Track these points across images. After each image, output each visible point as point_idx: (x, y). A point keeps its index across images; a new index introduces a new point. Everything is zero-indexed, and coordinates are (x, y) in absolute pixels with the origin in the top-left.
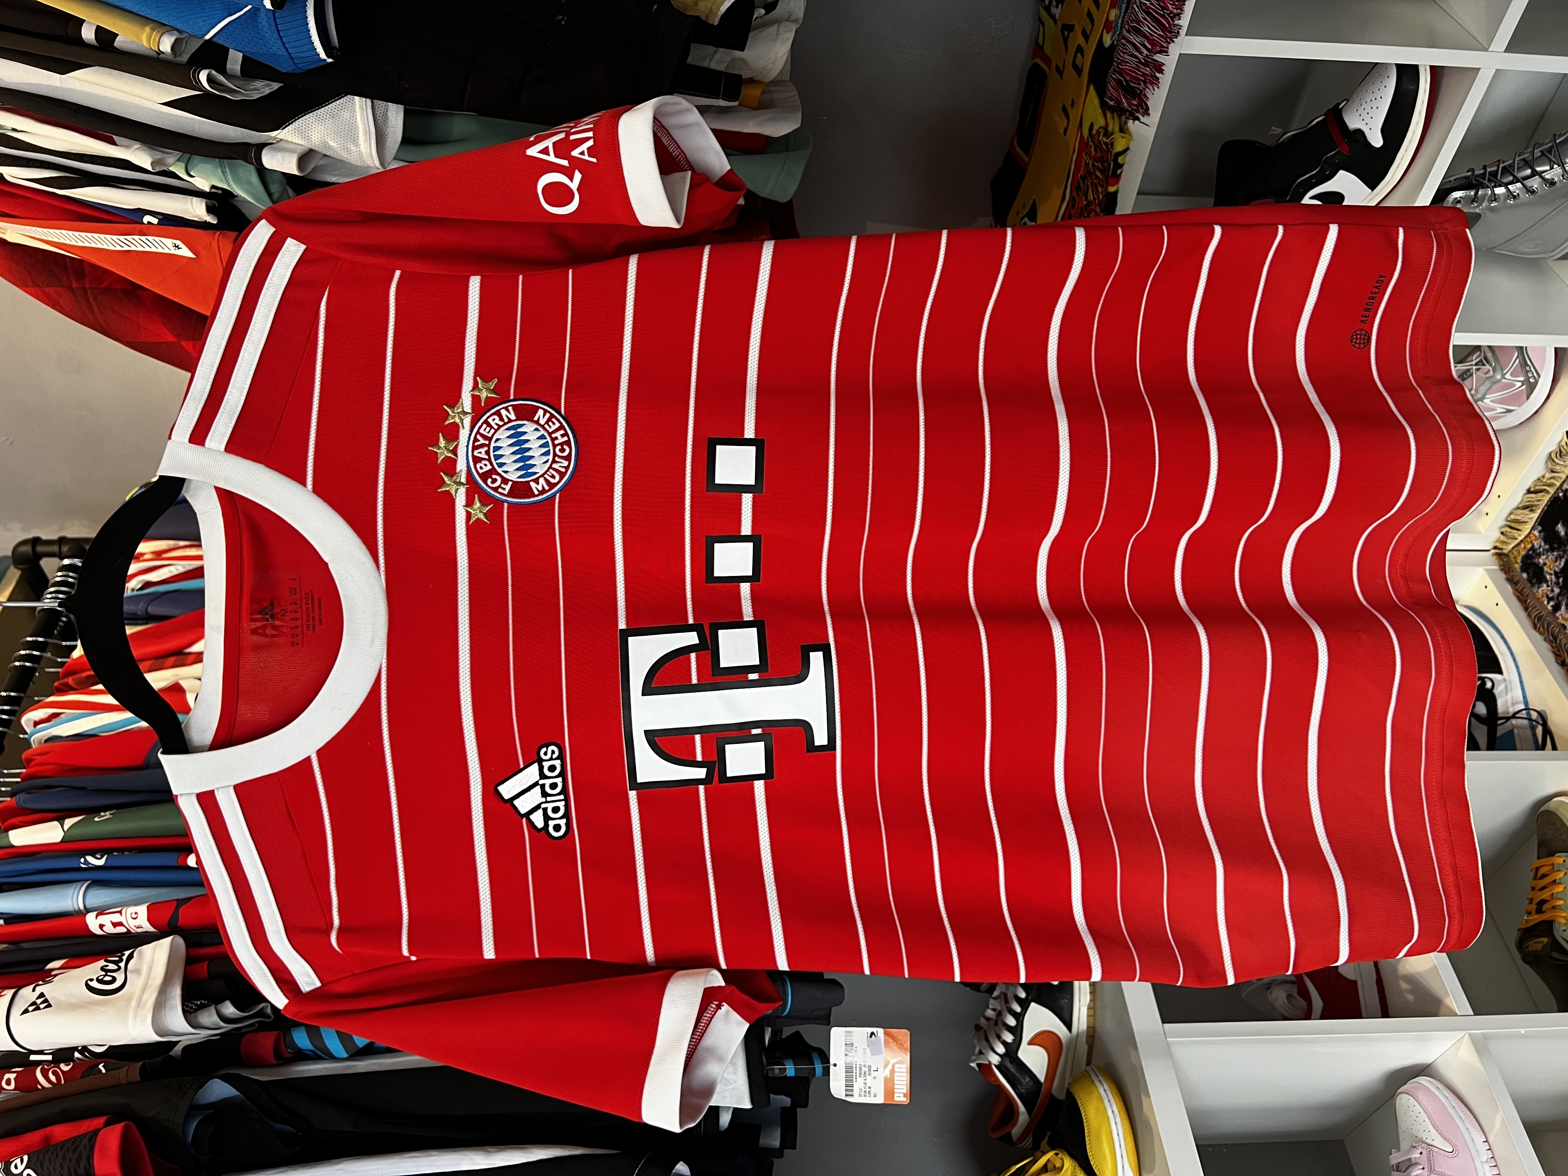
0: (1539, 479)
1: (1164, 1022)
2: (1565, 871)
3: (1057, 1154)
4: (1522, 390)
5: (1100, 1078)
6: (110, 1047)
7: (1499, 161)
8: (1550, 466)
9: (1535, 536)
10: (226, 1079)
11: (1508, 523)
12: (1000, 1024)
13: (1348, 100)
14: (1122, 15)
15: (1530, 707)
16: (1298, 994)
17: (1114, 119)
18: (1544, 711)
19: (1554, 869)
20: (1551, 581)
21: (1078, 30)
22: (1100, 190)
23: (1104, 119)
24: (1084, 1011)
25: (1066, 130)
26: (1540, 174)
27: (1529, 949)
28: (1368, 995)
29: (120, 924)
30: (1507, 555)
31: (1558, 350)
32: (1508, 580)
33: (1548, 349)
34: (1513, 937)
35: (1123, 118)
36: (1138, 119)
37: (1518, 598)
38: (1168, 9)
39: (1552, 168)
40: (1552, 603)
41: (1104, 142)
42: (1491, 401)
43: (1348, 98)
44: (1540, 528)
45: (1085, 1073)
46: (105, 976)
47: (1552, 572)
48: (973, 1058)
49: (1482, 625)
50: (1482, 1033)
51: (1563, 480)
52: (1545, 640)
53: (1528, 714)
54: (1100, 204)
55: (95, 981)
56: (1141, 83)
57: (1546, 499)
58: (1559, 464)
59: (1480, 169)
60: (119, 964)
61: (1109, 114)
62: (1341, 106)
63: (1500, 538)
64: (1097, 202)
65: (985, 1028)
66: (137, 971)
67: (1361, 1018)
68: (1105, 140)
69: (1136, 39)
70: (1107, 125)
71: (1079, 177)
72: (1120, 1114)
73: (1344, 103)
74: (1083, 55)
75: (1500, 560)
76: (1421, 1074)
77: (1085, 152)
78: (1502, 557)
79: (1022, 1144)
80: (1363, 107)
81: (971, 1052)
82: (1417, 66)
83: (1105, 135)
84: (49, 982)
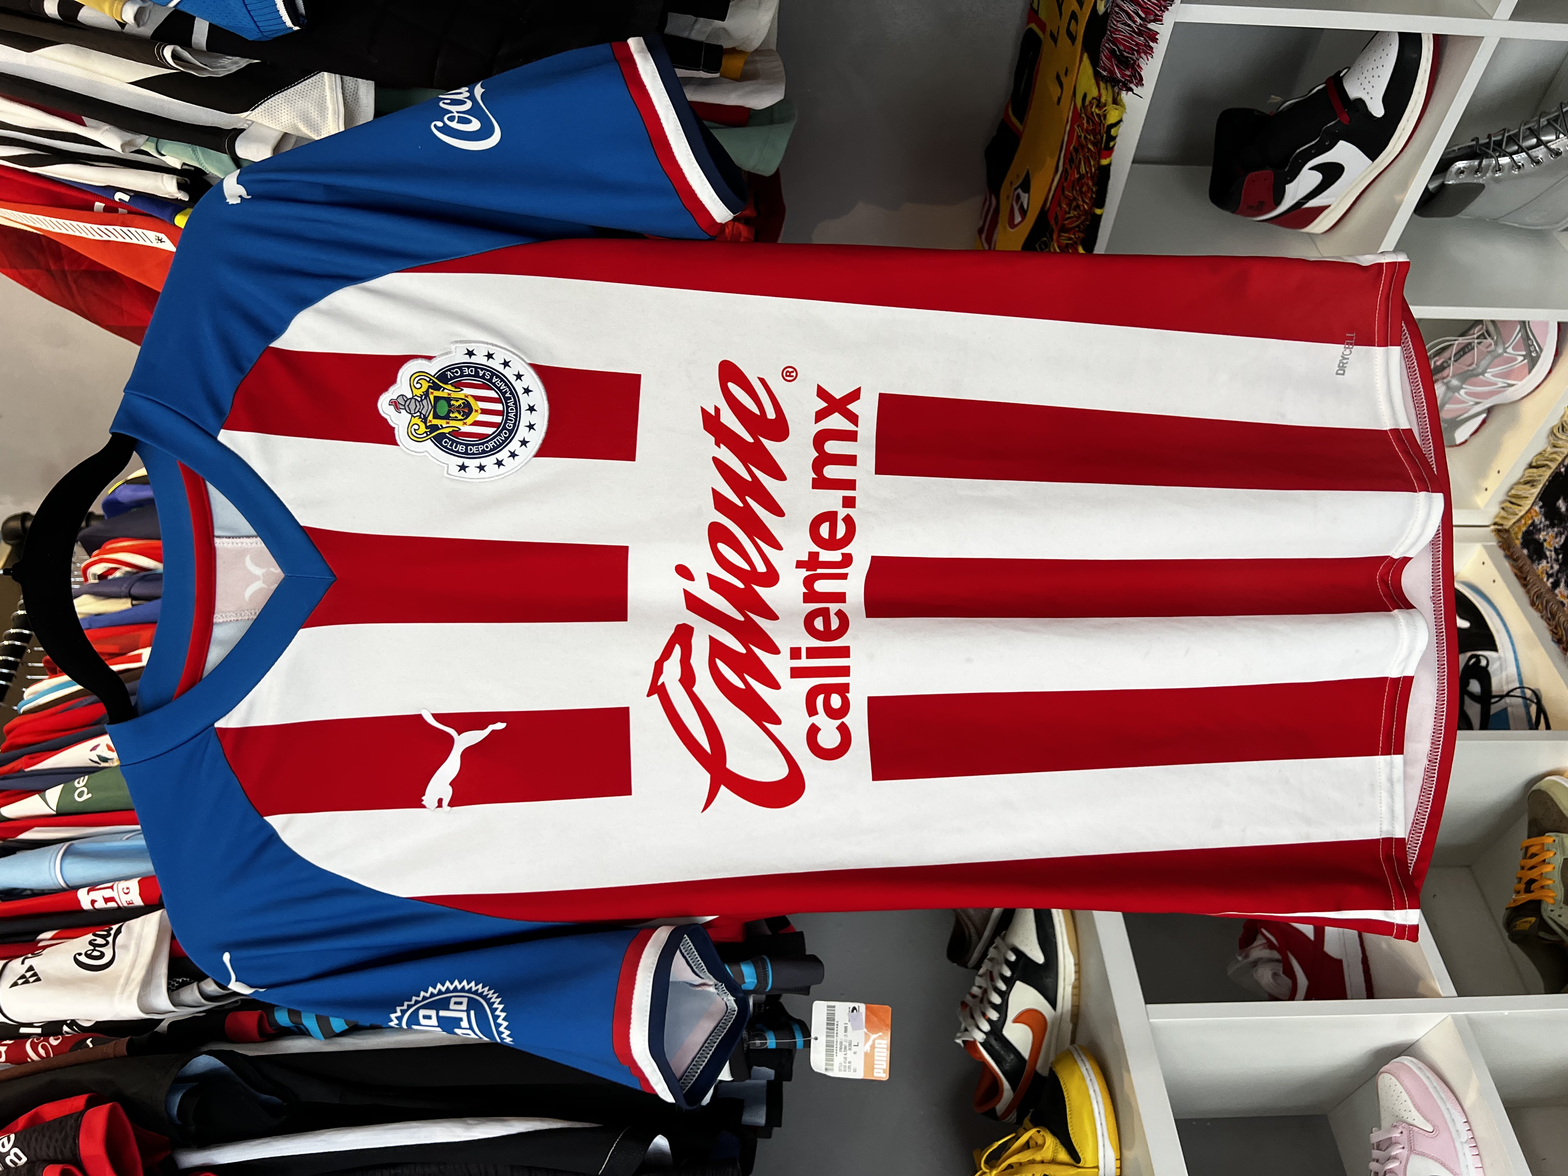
0: (1541, 454)
1: (1147, 1002)
2: (1554, 850)
3: (1039, 1132)
4: (1525, 364)
5: (1083, 1057)
6: (98, 1023)
7: (1504, 130)
8: (1553, 441)
9: (1536, 511)
11: (1509, 499)
12: (985, 1002)
13: (1350, 68)
15: (1525, 685)
16: (1284, 973)
17: (1107, 89)
18: (1538, 689)
19: (1543, 848)
20: (1551, 557)
22: (1092, 164)
23: (1097, 90)
24: (1069, 990)
25: (1059, 99)
26: (1545, 144)
27: (1517, 928)
28: (1353, 975)
30: (1507, 531)
31: (1561, 325)
32: (1507, 556)
33: (1551, 323)
34: (1501, 914)
35: (1117, 89)
36: (1132, 90)
37: (1516, 575)
39: (1558, 138)
40: (1551, 580)
41: (1097, 114)
42: (1493, 376)
43: (1349, 66)
44: (1541, 504)
45: (1069, 1052)
47: (1552, 549)
48: (959, 1035)
49: (1479, 603)
50: (1465, 1015)
51: (1565, 455)
52: (1542, 617)
53: (1523, 692)
54: (1092, 178)
56: (1134, 52)
57: (1547, 474)
58: (1561, 439)
59: (1485, 139)
61: (1102, 85)
62: (1342, 74)
63: (1500, 513)
64: (1089, 175)
65: (971, 1005)
66: (126, 947)
67: (1346, 998)
68: (1097, 111)
69: (1129, 8)
70: (1100, 96)
71: (1071, 148)
72: (1102, 1093)
73: (1345, 71)
74: (1077, 21)
75: (1500, 536)
76: (1403, 1054)
77: (1078, 123)
78: (1502, 533)
79: (1006, 1120)
80: (1364, 76)
81: (957, 1028)
82: (1420, 35)
83: (1098, 106)
84: (39, 955)
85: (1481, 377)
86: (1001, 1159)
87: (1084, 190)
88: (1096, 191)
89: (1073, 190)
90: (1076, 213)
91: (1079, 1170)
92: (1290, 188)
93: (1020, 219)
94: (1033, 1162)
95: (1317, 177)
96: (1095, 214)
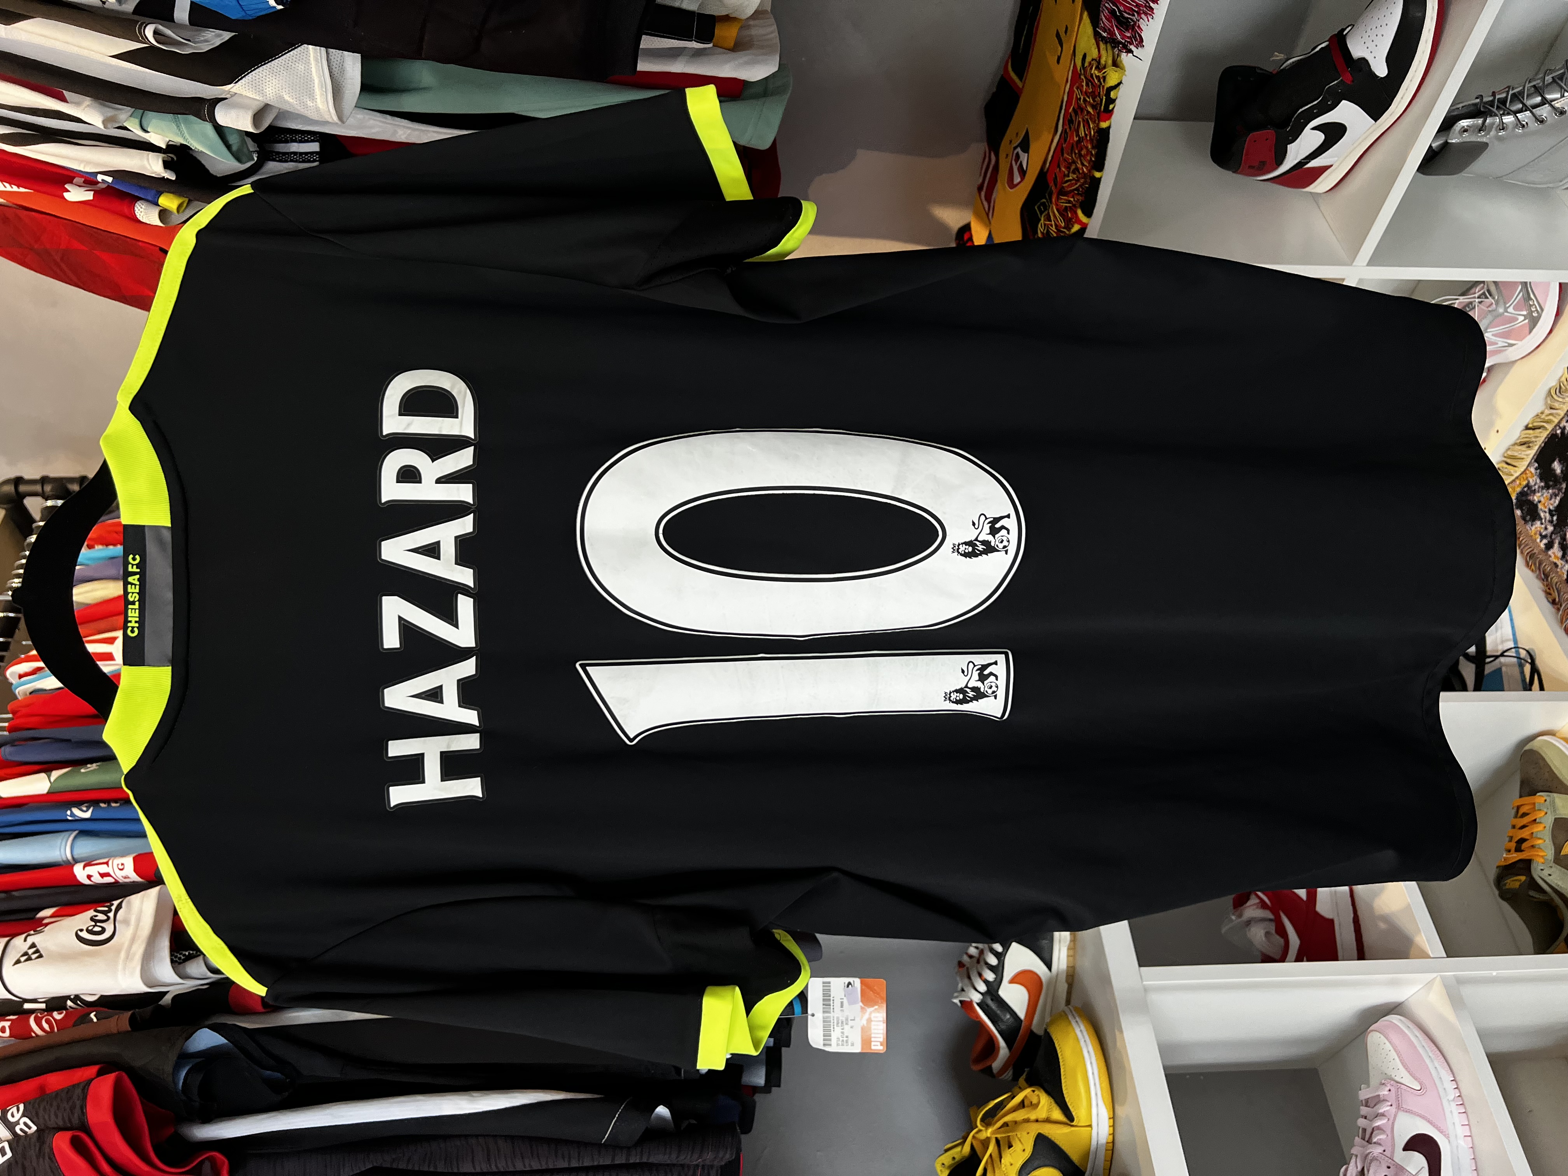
0: (1538, 415)
1: (1140, 965)
2: (1545, 810)
3: (1033, 1091)
4: (1525, 324)
5: (1077, 1018)
6: (102, 996)
7: (1509, 87)
8: (1549, 402)
9: (1531, 472)
10: (215, 1028)
11: (1505, 459)
12: (982, 963)
13: (1354, 25)
15: (1520, 646)
16: (1276, 933)
17: (1107, 50)
18: (1533, 650)
19: (1534, 808)
20: (1545, 519)
22: (1091, 126)
23: (1097, 50)
24: (1064, 951)
25: (1059, 59)
26: (1549, 102)
27: (1507, 887)
28: (1344, 935)
29: (108, 875)
31: (1563, 286)
33: (1552, 284)
34: (1492, 873)
35: (1116, 50)
36: (1131, 51)
39: (1563, 96)
40: (1546, 542)
41: (1096, 77)
42: (1493, 335)
43: (1352, 23)
45: (1063, 1013)
46: (94, 926)
47: (1547, 510)
48: (956, 994)
50: (1454, 975)
51: (1561, 417)
52: (1537, 577)
53: (1517, 652)
54: (1091, 141)
55: (85, 931)
56: (1135, 13)
57: (1543, 436)
58: (1558, 401)
59: (1489, 97)
60: (109, 914)
61: (1102, 46)
62: (1345, 32)
64: (1088, 138)
65: (968, 965)
66: (126, 922)
67: (1336, 960)
68: (1096, 72)
70: (1100, 57)
71: (1070, 110)
72: (1096, 1054)
73: (1350, 28)
76: (1393, 1012)
77: (1077, 84)
79: (1000, 1078)
80: (1368, 34)
81: (954, 989)
83: (1097, 68)
84: (40, 932)
86: (996, 1118)
87: (1083, 153)
88: (1096, 154)
89: (1072, 154)
90: (1075, 176)
91: (1073, 1129)
93: (1019, 179)
94: (1027, 1121)
95: (1320, 137)
96: (1094, 177)
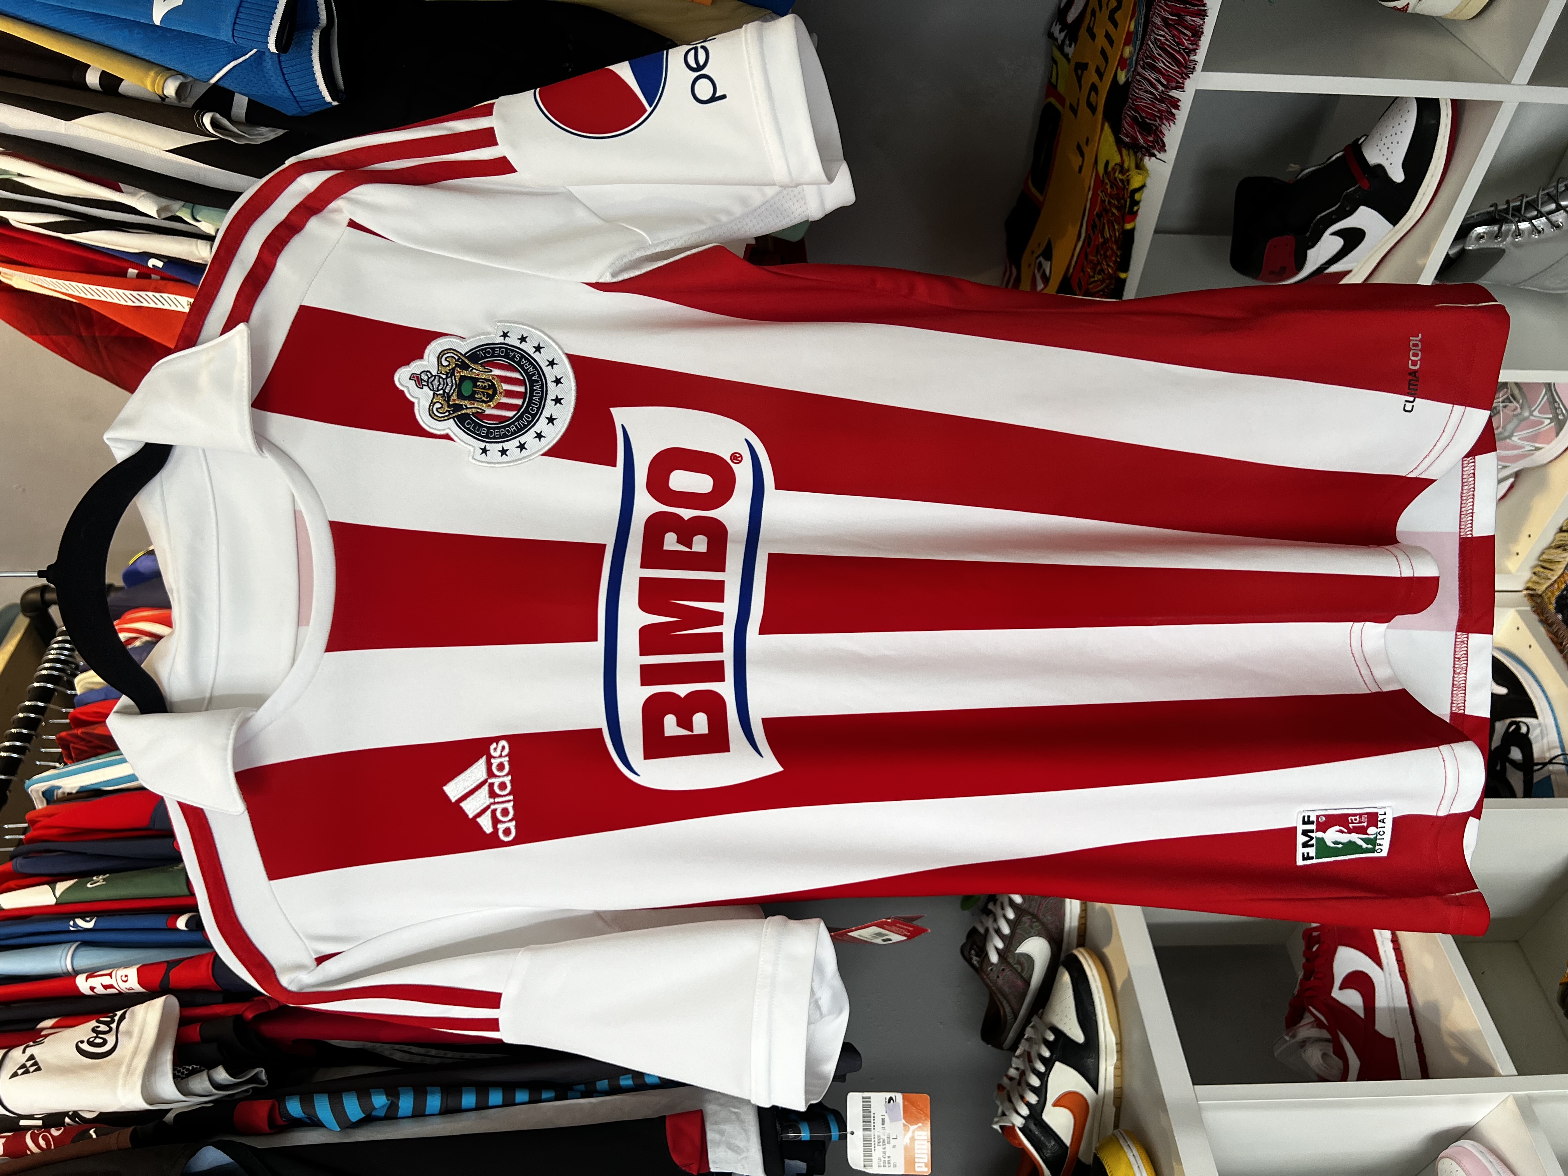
1: (1194, 1084)
4: (1551, 428)
5: (1129, 1143)
6: (101, 1114)
7: (1522, 196)
10: (219, 1146)
11: (1541, 563)
12: (1024, 1084)
13: (1368, 136)
14: (1137, 52)
16: (1334, 1053)
17: (1129, 156)
21: (1092, 68)
22: (1116, 227)
23: (1119, 156)
24: (1111, 1070)
25: (1080, 168)
26: (1565, 208)
28: (1406, 1054)
30: (1540, 596)
32: (1541, 621)
35: (1139, 155)
36: (1155, 155)
37: (1552, 640)
38: (1183, 45)
41: (1120, 179)
42: (1519, 439)
43: (1368, 134)
45: (1113, 1136)
46: (96, 1038)
48: (996, 1119)
49: (1516, 669)
50: (1527, 1095)
54: (1116, 242)
55: (85, 1043)
56: (1157, 119)
59: (1503, 205)
60: (111, 1025)
61: (1124, 152)
62: (1360, 142)
63: (1532, 578)
64: (1113, 239)
65: (1008, 1088)
66: (129, 1033)
67: (1400, 1079)
68: (1120, 176)
69: (1151, 76)
70: (1123, 161)
71: (1094, 213)
73: (1364, 138)
74: (1097, 93)
75: (1534, 601)
76: (1464, 1137)
77: (1101, 190)
78: (1535, 598)
80: (1382, 143)
81: (992, 1114)
82: (1438, 99)
83: (1121, 172)
84: (40, 1043)
85: (1508, 441)
87: (1108, 254)
88: (1120, 255)
89: (1096, 254)
90: (1100, 277)
92: (1311, 253)
96: (1119, 278)
